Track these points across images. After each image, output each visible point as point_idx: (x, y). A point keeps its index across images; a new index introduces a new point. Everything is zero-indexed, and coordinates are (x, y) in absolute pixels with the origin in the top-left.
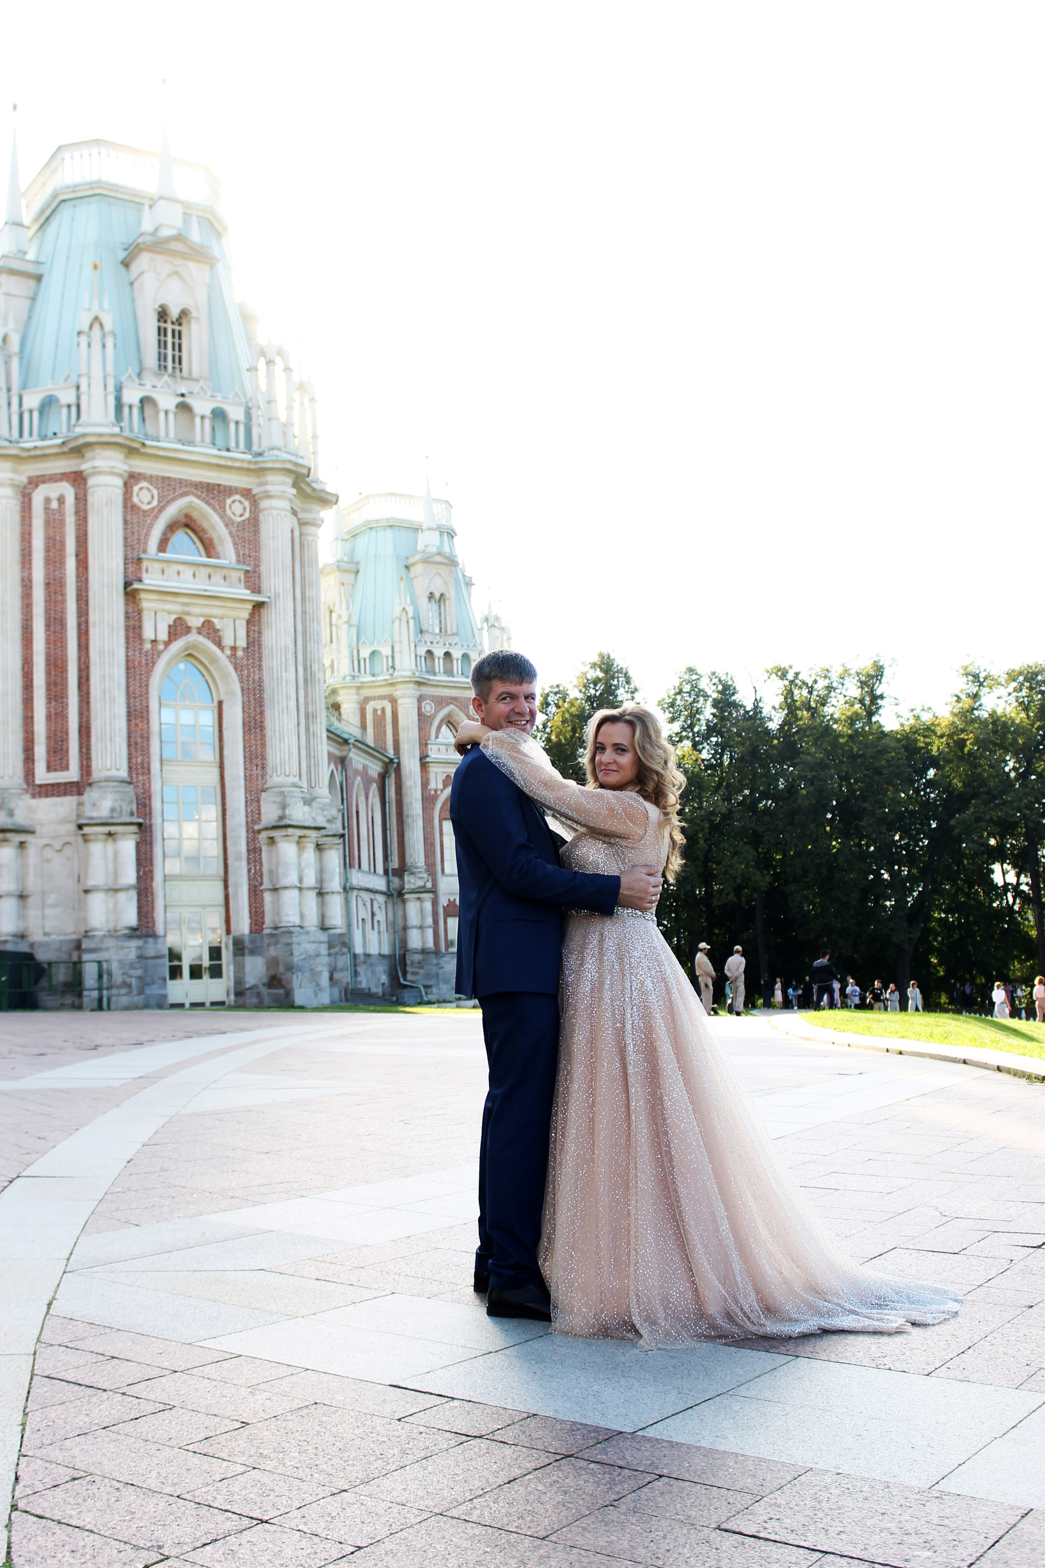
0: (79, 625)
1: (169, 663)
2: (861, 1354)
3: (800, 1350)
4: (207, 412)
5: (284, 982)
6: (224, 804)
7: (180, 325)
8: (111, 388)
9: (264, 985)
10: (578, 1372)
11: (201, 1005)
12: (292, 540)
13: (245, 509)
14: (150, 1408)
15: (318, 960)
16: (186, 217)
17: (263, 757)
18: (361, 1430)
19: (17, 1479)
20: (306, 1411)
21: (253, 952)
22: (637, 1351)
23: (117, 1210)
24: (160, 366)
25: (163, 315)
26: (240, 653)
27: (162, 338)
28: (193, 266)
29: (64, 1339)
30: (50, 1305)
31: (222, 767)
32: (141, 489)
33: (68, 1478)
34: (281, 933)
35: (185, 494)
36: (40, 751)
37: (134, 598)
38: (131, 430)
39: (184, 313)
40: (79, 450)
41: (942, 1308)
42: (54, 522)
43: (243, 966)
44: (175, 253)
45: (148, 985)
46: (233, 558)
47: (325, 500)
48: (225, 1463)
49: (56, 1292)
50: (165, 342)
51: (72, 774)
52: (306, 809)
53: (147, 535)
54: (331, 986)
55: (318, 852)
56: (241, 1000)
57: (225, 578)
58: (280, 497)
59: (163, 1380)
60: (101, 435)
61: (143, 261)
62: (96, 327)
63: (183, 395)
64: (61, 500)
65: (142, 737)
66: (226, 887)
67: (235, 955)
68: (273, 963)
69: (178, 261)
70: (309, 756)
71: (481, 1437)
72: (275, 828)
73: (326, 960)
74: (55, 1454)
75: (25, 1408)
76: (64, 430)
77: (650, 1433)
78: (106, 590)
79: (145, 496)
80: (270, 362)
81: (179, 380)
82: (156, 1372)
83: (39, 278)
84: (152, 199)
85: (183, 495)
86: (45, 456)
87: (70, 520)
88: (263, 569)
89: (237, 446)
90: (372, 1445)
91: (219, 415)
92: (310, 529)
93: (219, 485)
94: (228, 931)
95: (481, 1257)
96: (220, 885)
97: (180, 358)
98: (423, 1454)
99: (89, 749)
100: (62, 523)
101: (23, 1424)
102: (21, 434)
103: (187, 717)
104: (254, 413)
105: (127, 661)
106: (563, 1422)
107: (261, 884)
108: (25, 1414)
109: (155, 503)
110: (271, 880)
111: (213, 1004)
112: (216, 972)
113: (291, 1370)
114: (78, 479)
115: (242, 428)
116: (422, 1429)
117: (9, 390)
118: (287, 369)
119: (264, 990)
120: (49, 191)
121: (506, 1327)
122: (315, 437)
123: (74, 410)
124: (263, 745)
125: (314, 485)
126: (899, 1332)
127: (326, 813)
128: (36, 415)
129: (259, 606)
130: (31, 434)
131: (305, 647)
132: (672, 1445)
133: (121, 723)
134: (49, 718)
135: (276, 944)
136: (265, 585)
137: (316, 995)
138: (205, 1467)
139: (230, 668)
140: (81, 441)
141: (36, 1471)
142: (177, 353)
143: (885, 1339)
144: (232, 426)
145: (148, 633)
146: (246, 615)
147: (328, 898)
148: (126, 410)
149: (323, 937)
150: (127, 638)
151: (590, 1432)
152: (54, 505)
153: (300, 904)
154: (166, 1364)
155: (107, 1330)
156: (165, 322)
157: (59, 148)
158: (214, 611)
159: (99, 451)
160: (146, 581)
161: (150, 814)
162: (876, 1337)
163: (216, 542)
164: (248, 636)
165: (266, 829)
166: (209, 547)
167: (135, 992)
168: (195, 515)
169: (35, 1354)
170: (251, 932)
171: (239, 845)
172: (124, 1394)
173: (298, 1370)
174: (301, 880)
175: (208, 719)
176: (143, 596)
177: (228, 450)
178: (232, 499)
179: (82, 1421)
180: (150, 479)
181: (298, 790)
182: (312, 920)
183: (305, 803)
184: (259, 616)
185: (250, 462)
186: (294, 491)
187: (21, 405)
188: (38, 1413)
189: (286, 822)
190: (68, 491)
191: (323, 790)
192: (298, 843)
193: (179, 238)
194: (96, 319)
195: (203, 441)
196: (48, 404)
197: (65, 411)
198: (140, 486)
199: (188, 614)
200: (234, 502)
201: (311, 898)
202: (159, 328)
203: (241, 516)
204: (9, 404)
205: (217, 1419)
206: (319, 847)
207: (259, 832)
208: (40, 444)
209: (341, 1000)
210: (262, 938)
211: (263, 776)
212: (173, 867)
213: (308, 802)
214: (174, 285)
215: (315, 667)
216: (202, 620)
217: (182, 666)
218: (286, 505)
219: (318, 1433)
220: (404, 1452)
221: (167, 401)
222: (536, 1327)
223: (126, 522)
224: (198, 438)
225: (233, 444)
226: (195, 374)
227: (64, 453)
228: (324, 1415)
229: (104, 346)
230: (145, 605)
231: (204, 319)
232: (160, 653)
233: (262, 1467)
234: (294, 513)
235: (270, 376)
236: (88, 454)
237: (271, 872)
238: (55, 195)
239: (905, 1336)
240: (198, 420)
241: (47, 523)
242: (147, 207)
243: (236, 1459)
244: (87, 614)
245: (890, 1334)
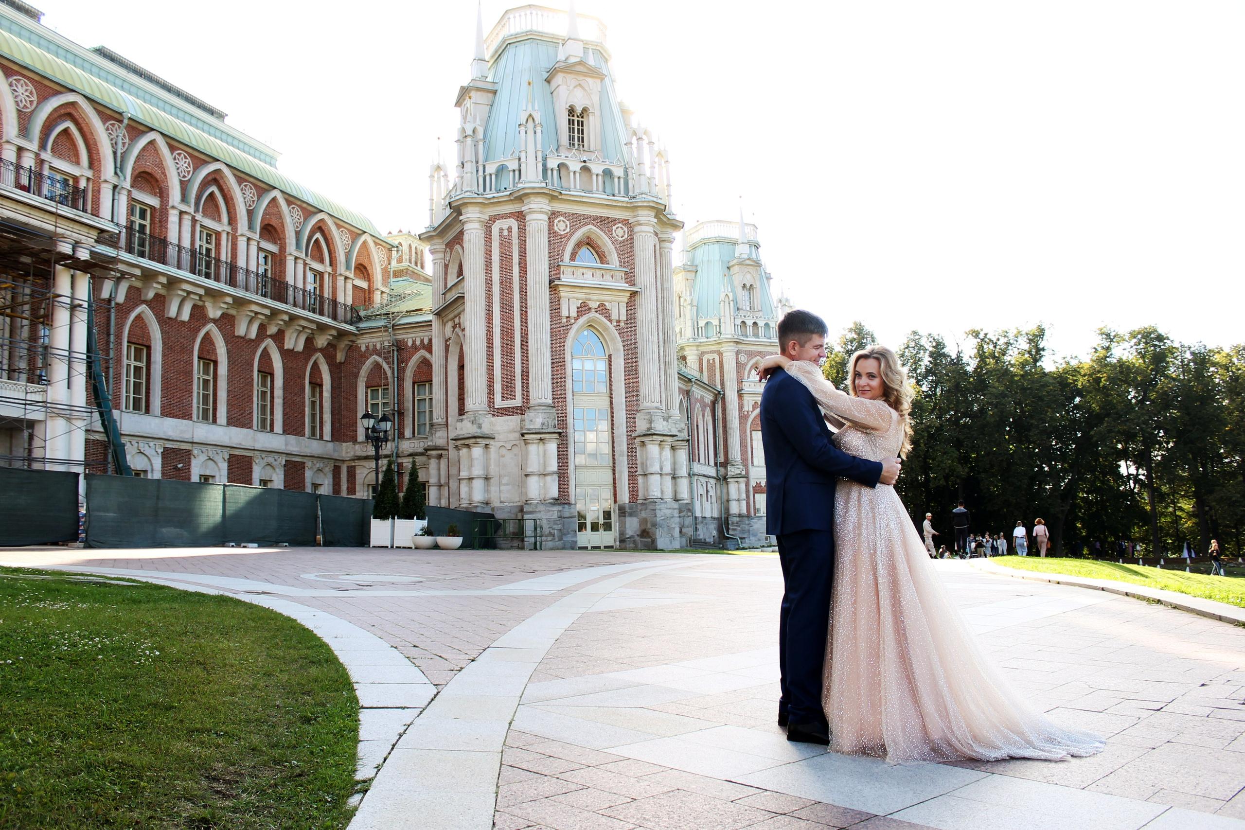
0: (521, 308)
1: (577, 331)
2: (1036, 774)
3: (995, 769)
4: (600, 172)
5: (651, 534)
6: (612, 420)
7: (582, 117)
8: (540, 159)
9: (638, 535)
10: (848, 778)
11: (598, 548)
12: (655, 251)
13: (624, 232)
14: (574, 787)
15: (672, 520)
16: (585, 49)
17: (637, 390)
18: (708, 807)
19: (494, 824)
20: (672, 793)
21: (631, 515)
22: (886, 766)
23: (550, 669)
24: (570, 143)
25: (571, 111)
26: (622, 324)
27: (571, 126)
28: (590, 80)
29: (521, 745)
30: (510, 723)
31: (611, 396)
32: (559, 221)
33: (525, 826)
34: (649, 503)
35: (587, 224)
36: (498, 387)
37: (556, 290)
38: (553, 185)
39: (585, 110)
40: (520, 198)
41: (1094, 745)
42: (505, 243)
43: (625, 524)
44: (579, 73)
45: (565, 535)
46: (618, 264)
47: (676, 225)
48: (622, 823)
49: (514, 716)
50: (573, 129)
51: (518, 402)
52: (665, 423)
53: (563, 250)
54: (680, 537)
55: (672, 451)
56: (623, 545)
57: (612, 277)
58: (646, 224)
59: (582, 771)
60: (534, 188)
61: (559, 79)
62: (530, 120)
63: (585, 162)
64: (510, 230)
65: (561, 378)
66: (614, 473)
67: (620, 516)
68: (644, 521)
69: (581, 78)
70: (666, 390)
71: (785, 814)
72: (644, 435)
73: (678, 520)
74: (517, 811)
75: (498, 783)
76: (511, 186)
77: (896, 816)
78: (538, 285)
79: (562, 226)
80: (639, 139)
81: (582, 152)
82: (577, 766)
83: (495, 92)
84: (564, 40)
85: (585, 225)
86: (499, 202)
87: (515, 241)
88: (637, 270)
89: (619, 193)
90: (715, 816)
91: (608, 173)
92: (667, 244)
93: (608, 218)
94: (615, 501)
95: (783, 704)
96: (610, 472)
97: (583, 138)
98: (747, 823)
99: (528, 386)
100: (510, 244)
101: (497, 793)
102: (485, 190)
103: (589, 365)
104: (629, 171)
105: (551, 330)
106: (838, 807)
107: (636, 472)
108: (498, 787)
109: (568, 230)
110: (643, 469)
111: (605, 547)
112: (608, 527)
113: (662, 769)
114: (520, 216)
115: (622, 181)
116: (747, 808)
117: (477, 162)
118: (651, 143)
119: (638, 539)
120: (500, 38)
121: (800, 748)
122: (669, 185)
123: (517, 173)
124: (637, 383)
125: (668, 216)
126: (1062, 761)
127: (677, 426)
128: (493, 177)
129: (634, 294)
130: (491, 190)
131: (664, 320)
132: (911, 825)
133: (548, 369)
134: (503, 366)
135: (646, 509)
136: (637, 281)
137: (671, 542)
138: (610, 824)
139: (617, 334)
140: (521, 193)
141: (505, 821)
142: (581, 135)
143: (1053, 765)
144: (616, 180)
145: (564, 312)
146: (626, 300)
147: (678, 480)
148: (549, 172)
149: (676, 505)
150: (551, 316)
151: (856, 814)
152: (506, 233)
153: (661, 484)
154: (583, 762)
155: (546, 740)
156: (573, 116)
157: (506, 12)
158: (605, 297)
159: (532, 198)
160: (563, 280)
161: (566, 426)
162: (1047, 763)
163: (606, 253)
164: (627, 313)
165: (639, 436)
166: (602, 257)
167: (557, 539)
168: (593, 237)
169: (502, 752)
170: (630, 502)
171: (622, 446)
172: (558, 778)
173: (667, 769)
174: (661, 469)
175: (602, 366)
176: (561, 289)
177: (614, 195)
178: (616, 226)
179: (532, 793)
180: (565, 215)
181: (660, 411)
182: (669, 494)
183: (664, 420)
184: (634, 300)
185: (627, 202)
186: (656, 220)
187: (484, 172)
188: (505, 787)
189: (653, 432)
190: (514, 224)
191: (676, 412)
192: (660, 445)
193: (581, 63)
194: (530, 115)
195: (597, 190)
196: (501, 170)
197: (511, 173)
198: (558, 219)
199: (589, 300)
200: (617, 228)
201: (668, 480)
202: (569, 120)
203: (622, 237)
204: (477, 171)
205: (617, 796)
206: (673, 448)
207: (635, 438)
208: (496, 195)
209: (687, 546)
210: (637, 506)
211: (638, 402)
212: (580, 460)
213: (666, 419)
214: (579, 92)
215: (670, 333)
216: (598, 303)
217: (586, 333)
218: (651, 229)
219: (680, 807)
220: (735, 821)
221: (575, 166)
222: (819, 749)
223: (549, 242)
224: (595, 188)
225: (617, 192)
226: (592, 149)
227: (511, 200)
228: (684, 797)
229: (535, 133)
230: (562, 294)
231: (597, 113)
232: (572, 325)
233: (645, 825)
234: (656, 234)
235: (640, 148)
236: (525, 201)
237: (642, 464)
238: (504, 41)
239: (1066, 763)
240: (594, 177)
241: (501, 245)
242: (561, 45)
243: (629, 820)
244: (526, 301)
245: (1056, 762)
